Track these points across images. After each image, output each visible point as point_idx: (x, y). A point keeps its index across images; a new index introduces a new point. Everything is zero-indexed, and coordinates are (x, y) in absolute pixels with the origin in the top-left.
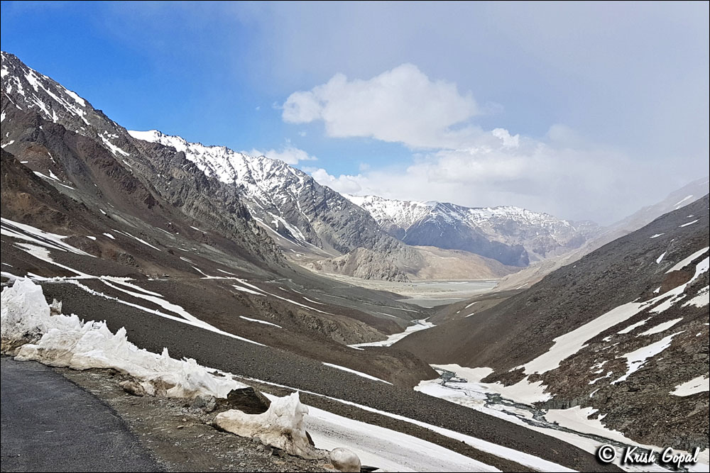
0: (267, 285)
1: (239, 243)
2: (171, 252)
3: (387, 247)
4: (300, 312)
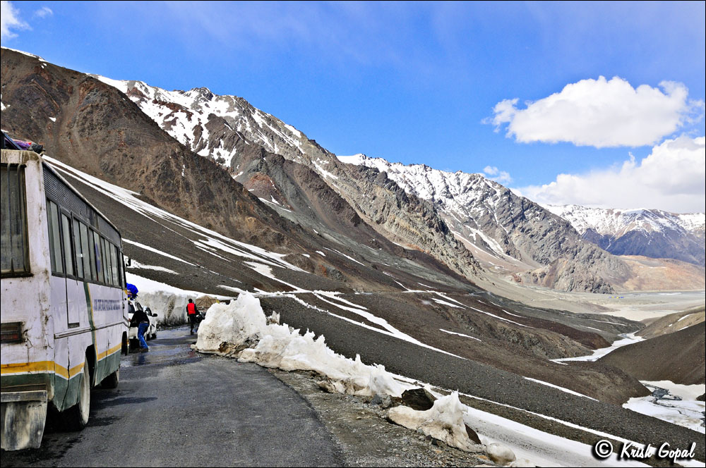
0: (466, 298)
1: (438, 257)
2: (374, 266)
3: (590, 257)
4: (499, 325)
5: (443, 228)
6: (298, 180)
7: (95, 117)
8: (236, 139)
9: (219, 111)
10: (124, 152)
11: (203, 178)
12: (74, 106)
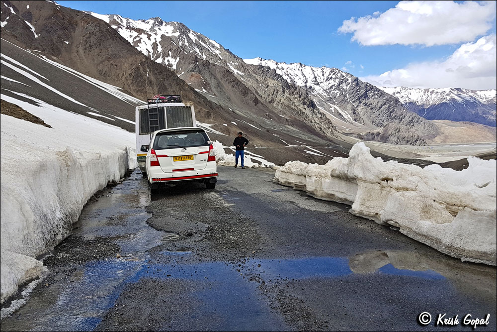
0: (326, 150)
1: (309, 123)
2: (268, 131)
3: (411, 122)
5: (312, 105)
6: (219, 76)
7: (92, 40)
8: (179, 51)
9: (167, 33)
10: (111, 62)
11: (160, 77)
12: (79, 34)
